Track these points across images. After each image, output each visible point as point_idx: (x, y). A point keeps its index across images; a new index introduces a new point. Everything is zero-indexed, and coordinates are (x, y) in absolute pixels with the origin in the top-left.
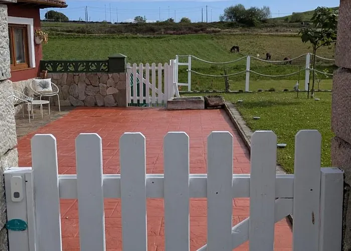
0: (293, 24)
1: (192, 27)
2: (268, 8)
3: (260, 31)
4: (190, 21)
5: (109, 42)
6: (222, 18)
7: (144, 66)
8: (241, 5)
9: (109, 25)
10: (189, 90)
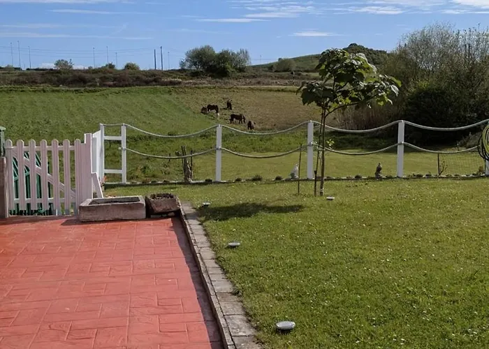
0: (280, 73)
1: (140, 76)
2: (246, 52)
3: (235, 82)
4: (138, 68)
5: (16, 97)
6: (182, 64)
7: (48, 145)
8: (209, 46)
9: (18, 71)
10: (124, 181)
